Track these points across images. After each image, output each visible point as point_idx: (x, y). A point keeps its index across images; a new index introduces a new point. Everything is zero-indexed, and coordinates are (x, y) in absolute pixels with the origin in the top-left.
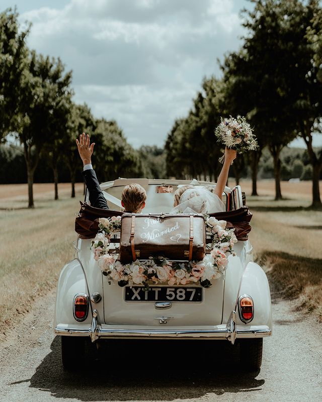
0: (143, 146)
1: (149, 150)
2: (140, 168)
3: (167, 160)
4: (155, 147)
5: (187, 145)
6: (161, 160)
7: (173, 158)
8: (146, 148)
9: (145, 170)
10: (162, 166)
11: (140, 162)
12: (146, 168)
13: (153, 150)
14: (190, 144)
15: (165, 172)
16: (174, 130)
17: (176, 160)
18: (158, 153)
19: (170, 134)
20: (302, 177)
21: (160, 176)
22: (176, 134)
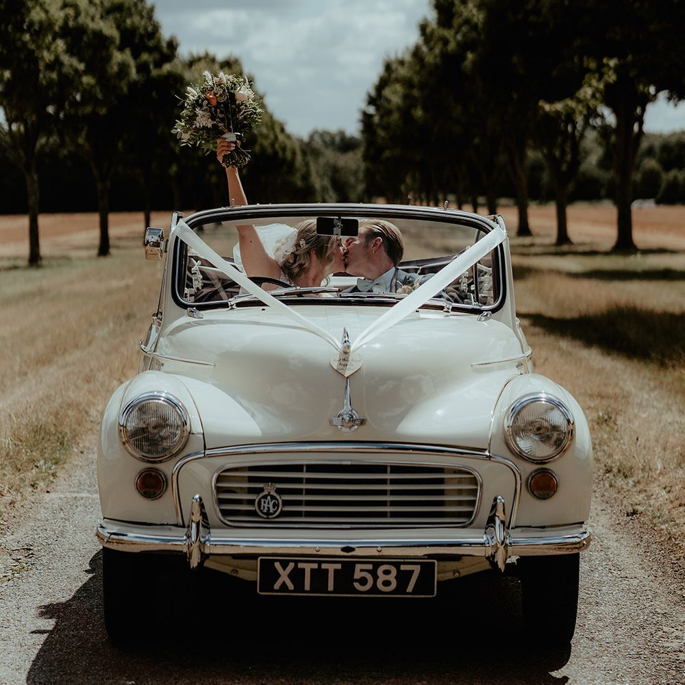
0: (315, 132)
1: (328, 139)
2: (306, 177)
3: (366, 157)
4: (342, 134)
5: (419, 113)
6: (352, 162)
7: (381, 150)
8: (323, 135)
9: (317, 182)
10: (355, 173)
11: (307, 165)
12: (321, 177)
13: (337, 139)
14: (425, 109)
15: (361, 187)
16: (383, 84)
17: (387, 154)
18: (346, 145)
19: (373, 93)
20: (659, 196)
21: (353, 196)
22: (387, 92)
